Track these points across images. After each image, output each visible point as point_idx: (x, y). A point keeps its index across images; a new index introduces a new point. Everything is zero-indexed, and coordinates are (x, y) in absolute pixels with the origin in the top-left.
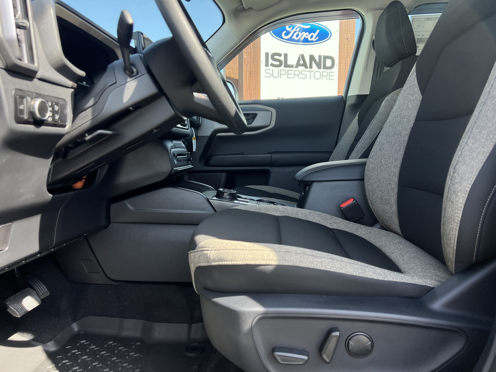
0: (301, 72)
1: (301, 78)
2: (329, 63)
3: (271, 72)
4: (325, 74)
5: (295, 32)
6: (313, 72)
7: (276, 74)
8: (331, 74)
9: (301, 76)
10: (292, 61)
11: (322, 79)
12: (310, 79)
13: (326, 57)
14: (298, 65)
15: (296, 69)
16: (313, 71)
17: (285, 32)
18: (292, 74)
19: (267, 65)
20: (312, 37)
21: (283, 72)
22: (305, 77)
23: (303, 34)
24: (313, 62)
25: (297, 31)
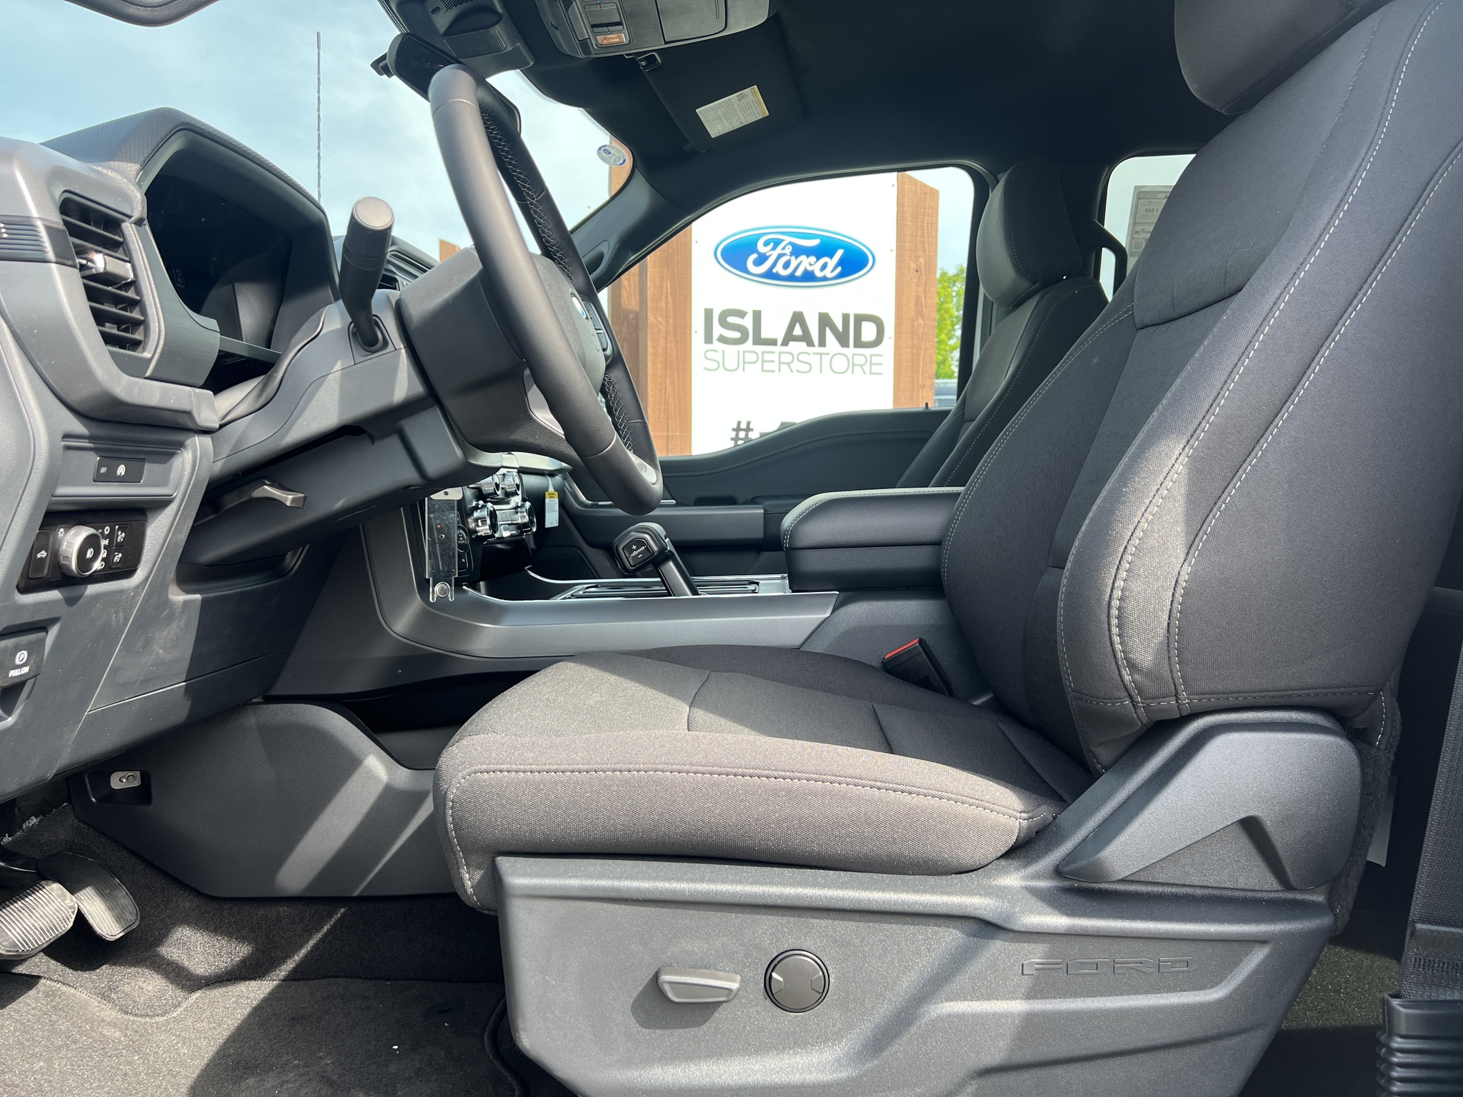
0: (796, 357)
1: (797, 371)
2: (869, 331)
3: (718, 357)
4: (859, 360)
5: (780, 256)
6: (830, 357)
7: (731, 362)
8: (875, 360)
9: (795, 365)
10: (774, 327)
11: (853, 373)
12: (821, 372)
13: (860, 319)
14: (789, 338)
15: (784, 349)
16: (828, 354)
17: (754, 256)
18: (773, 361)
19: (708, 339)
20: (824, 267)
21: (751, 357)
22: (807, 368)
23: (802, 261)
24: (827, 329)
25: (785, 254)
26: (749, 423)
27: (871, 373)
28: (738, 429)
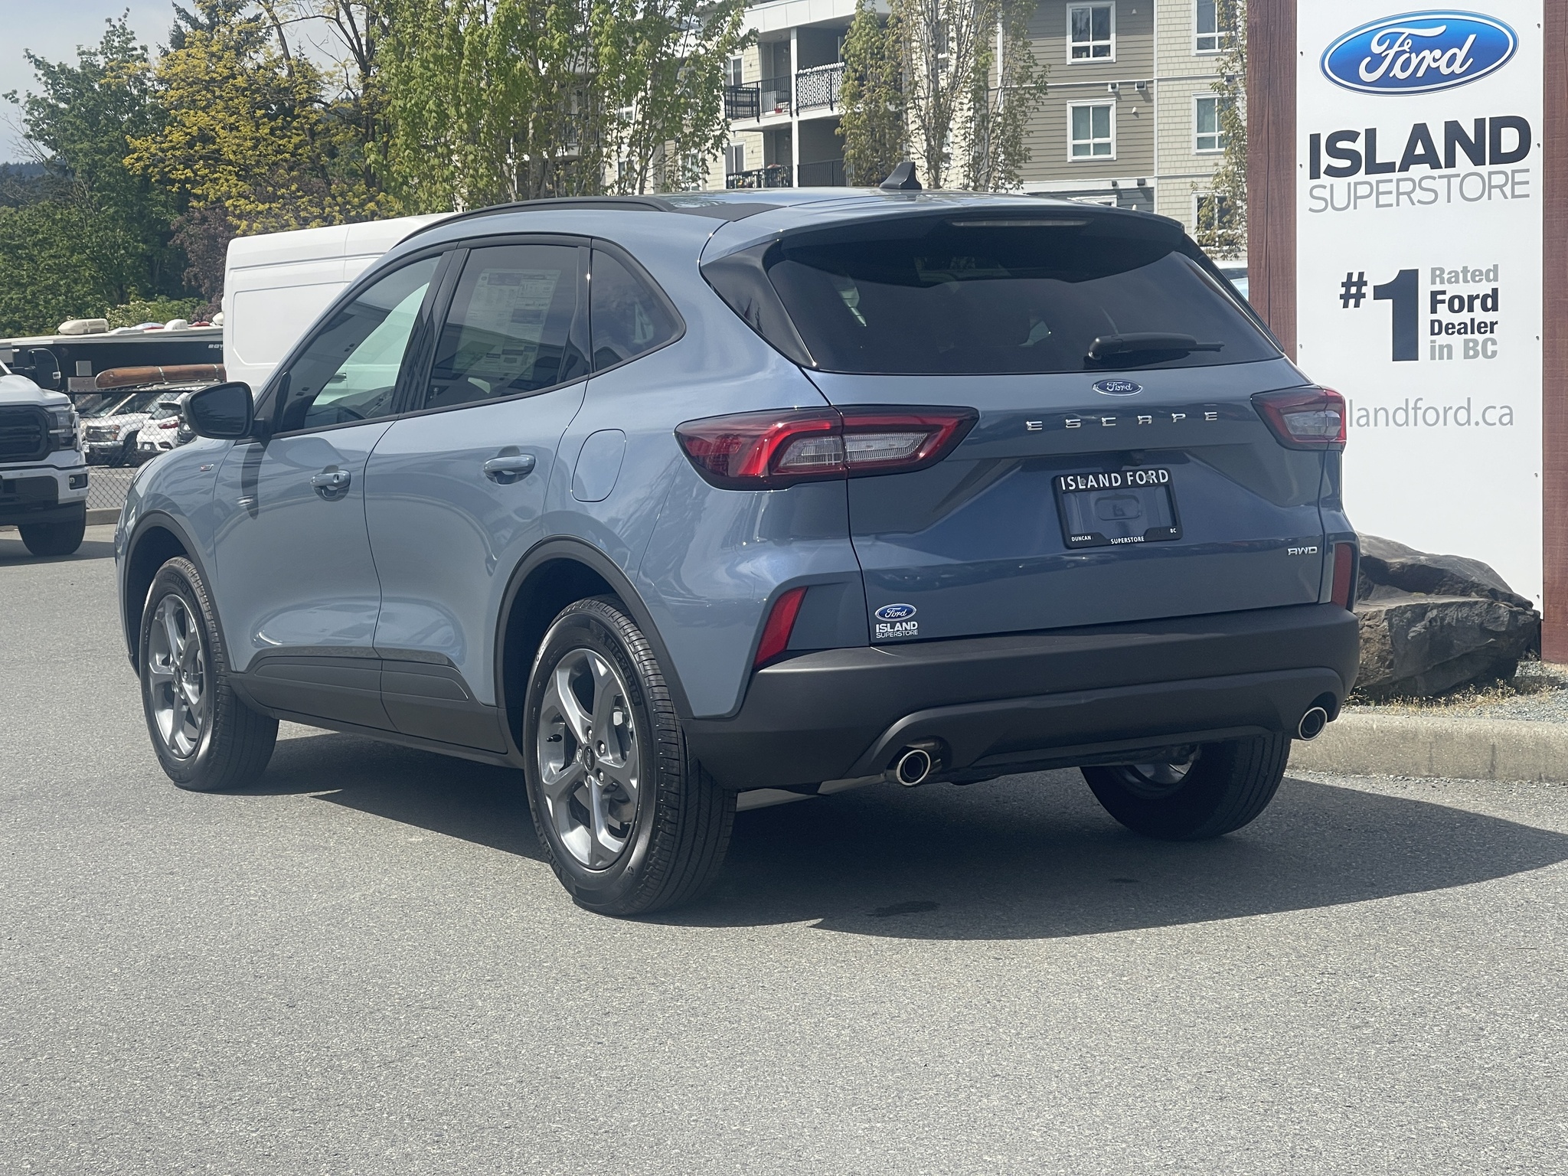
0: (1418, 184)
1: (1419, 202)
2: (1510, 140)
3: (1326, 193)
4: (1498, 180)
5: (1398, 54)
6: (1460, 179)
7: (1340, 200)
8: (1518, 177)
9: (1418, 195)
10: (1390, 150)
11: (1490, 198)
12: (1449, 201)
13: (1499, 123)
14: (1410, 159)
15: (1403, 175)
16: (1458, 175)
17: (1369, 59)
18: (1391, 193)
19: (1315, 174)
20: (1450, 63)
21: (1363, 190)
22: (1432, 196)
23: (1424, 57)
24: (1457, 144)
25: (1404, 52)
26: (1361, 275)
27: (1514, 196)
28: (1347, 285)
